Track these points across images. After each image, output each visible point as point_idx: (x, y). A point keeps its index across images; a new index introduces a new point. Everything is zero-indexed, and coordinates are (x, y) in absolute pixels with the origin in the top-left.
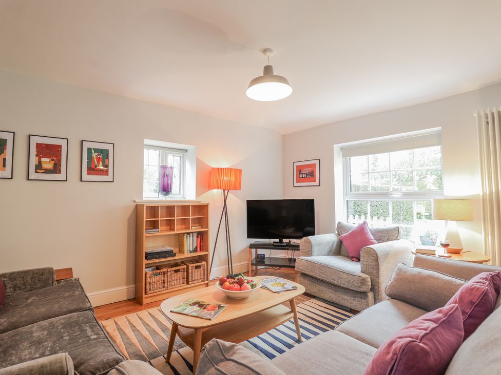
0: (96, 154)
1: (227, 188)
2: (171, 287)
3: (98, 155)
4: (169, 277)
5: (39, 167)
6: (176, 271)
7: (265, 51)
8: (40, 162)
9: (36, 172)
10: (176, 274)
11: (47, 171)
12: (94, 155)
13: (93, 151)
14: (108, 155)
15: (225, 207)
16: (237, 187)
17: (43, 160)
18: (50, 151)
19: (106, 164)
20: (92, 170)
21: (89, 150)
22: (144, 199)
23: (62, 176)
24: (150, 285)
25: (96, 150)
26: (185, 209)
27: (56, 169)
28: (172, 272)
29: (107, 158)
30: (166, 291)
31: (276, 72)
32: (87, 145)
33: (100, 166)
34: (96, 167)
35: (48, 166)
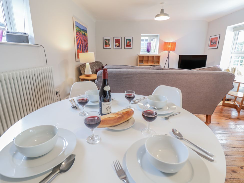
1: (169, 50)
5: (116, 45)
7: (162, 3)
8: (116, 44)
9: (115, 47)
11: (117, 46)
12: (128, 41)
14: (131, 41)
15: (168, 57)
16: (174, 50)
17: (117, 43)
18: (118, 41)
20: (127, 45)
21: (126, 39)
22: (141, 54)
23: (120, 48)
25: (128, 40)
26: (153, 57)
27: (119, 46)
29: (131, 42)
31: (165, 13)
32: (126, 38)
33: (129, 44)
34: (128, 44)
35: (118, 45)
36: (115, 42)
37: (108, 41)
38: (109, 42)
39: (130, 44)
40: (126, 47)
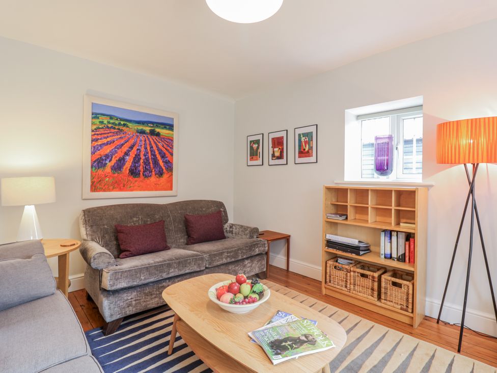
0: (304, 138)
2: (354, 292)
3: (306, 138)
4: (352, 278)
5: (273, 155)
6: (363, 275)
8: (274, 152)
9: (272, 159)
10: (362, 279)
12: (303, 139)
13: (302, 136)
14: (312, 136)
18: (278, 142)
19: (311, 146)
21: (299, 135)
24: (330, 276)
28: (356, 274)
29: (312, 140)
30: (348, 293)
32: (299, 131)
33: (307, 149)
34: (304, 150)
35: (277, 154)
36: (271, 145)
37: (257, 145)
38: (258, 148)
39: (311, 148)
40: (299, 157)
